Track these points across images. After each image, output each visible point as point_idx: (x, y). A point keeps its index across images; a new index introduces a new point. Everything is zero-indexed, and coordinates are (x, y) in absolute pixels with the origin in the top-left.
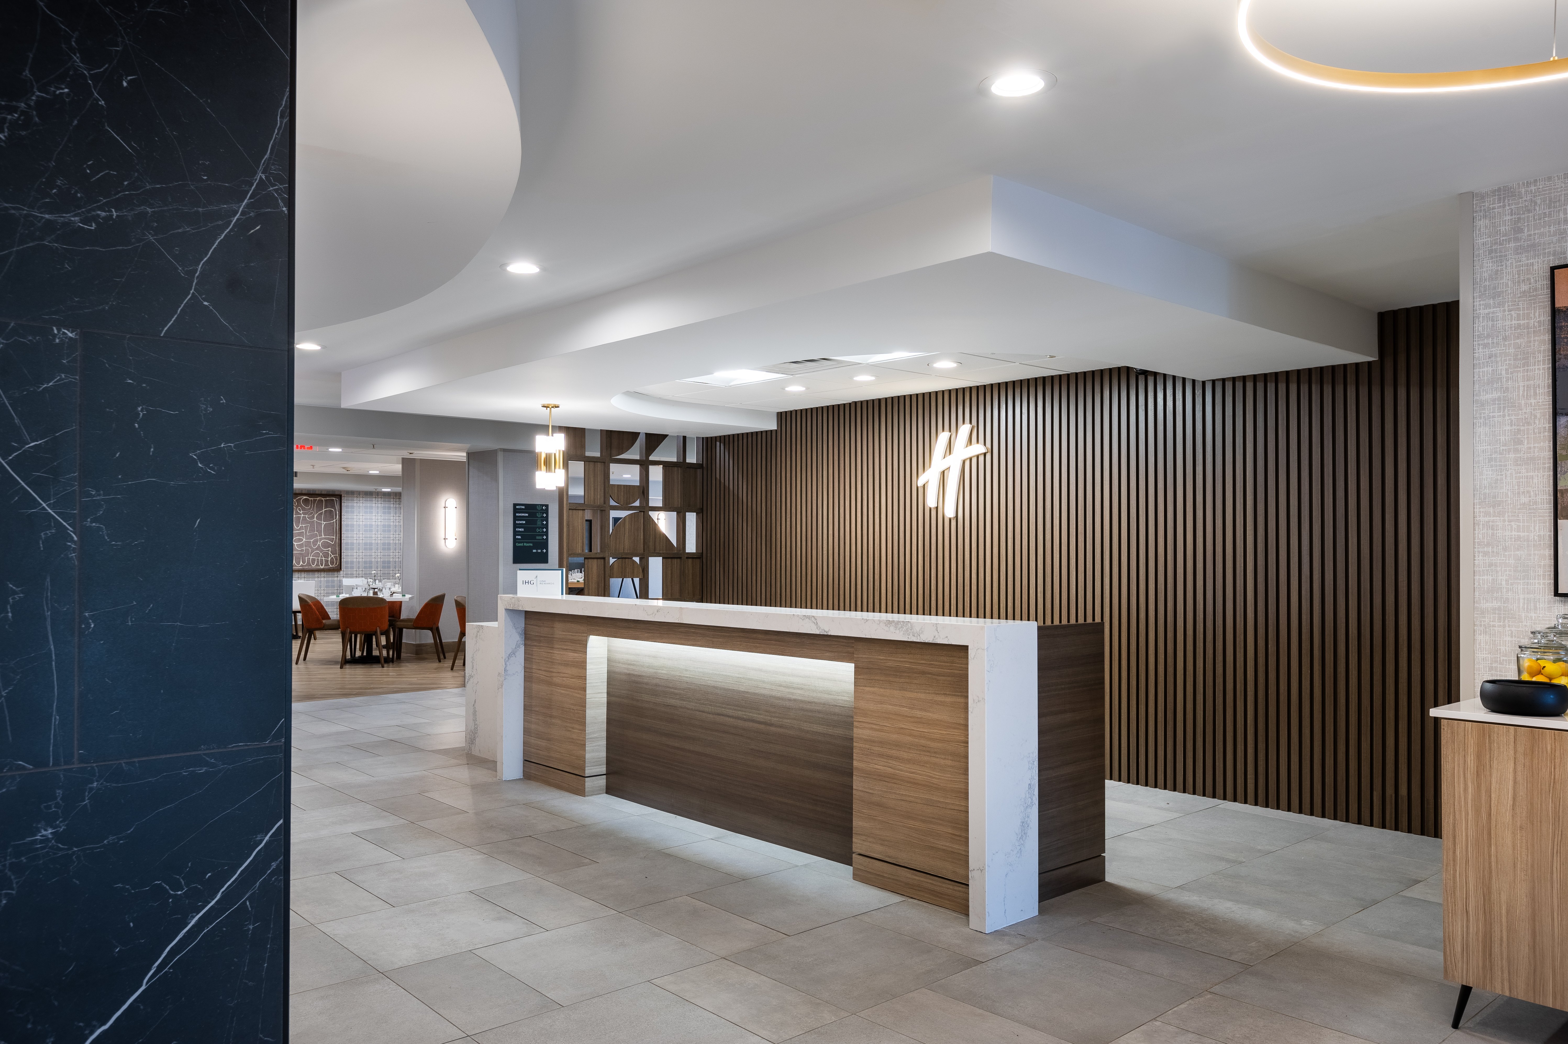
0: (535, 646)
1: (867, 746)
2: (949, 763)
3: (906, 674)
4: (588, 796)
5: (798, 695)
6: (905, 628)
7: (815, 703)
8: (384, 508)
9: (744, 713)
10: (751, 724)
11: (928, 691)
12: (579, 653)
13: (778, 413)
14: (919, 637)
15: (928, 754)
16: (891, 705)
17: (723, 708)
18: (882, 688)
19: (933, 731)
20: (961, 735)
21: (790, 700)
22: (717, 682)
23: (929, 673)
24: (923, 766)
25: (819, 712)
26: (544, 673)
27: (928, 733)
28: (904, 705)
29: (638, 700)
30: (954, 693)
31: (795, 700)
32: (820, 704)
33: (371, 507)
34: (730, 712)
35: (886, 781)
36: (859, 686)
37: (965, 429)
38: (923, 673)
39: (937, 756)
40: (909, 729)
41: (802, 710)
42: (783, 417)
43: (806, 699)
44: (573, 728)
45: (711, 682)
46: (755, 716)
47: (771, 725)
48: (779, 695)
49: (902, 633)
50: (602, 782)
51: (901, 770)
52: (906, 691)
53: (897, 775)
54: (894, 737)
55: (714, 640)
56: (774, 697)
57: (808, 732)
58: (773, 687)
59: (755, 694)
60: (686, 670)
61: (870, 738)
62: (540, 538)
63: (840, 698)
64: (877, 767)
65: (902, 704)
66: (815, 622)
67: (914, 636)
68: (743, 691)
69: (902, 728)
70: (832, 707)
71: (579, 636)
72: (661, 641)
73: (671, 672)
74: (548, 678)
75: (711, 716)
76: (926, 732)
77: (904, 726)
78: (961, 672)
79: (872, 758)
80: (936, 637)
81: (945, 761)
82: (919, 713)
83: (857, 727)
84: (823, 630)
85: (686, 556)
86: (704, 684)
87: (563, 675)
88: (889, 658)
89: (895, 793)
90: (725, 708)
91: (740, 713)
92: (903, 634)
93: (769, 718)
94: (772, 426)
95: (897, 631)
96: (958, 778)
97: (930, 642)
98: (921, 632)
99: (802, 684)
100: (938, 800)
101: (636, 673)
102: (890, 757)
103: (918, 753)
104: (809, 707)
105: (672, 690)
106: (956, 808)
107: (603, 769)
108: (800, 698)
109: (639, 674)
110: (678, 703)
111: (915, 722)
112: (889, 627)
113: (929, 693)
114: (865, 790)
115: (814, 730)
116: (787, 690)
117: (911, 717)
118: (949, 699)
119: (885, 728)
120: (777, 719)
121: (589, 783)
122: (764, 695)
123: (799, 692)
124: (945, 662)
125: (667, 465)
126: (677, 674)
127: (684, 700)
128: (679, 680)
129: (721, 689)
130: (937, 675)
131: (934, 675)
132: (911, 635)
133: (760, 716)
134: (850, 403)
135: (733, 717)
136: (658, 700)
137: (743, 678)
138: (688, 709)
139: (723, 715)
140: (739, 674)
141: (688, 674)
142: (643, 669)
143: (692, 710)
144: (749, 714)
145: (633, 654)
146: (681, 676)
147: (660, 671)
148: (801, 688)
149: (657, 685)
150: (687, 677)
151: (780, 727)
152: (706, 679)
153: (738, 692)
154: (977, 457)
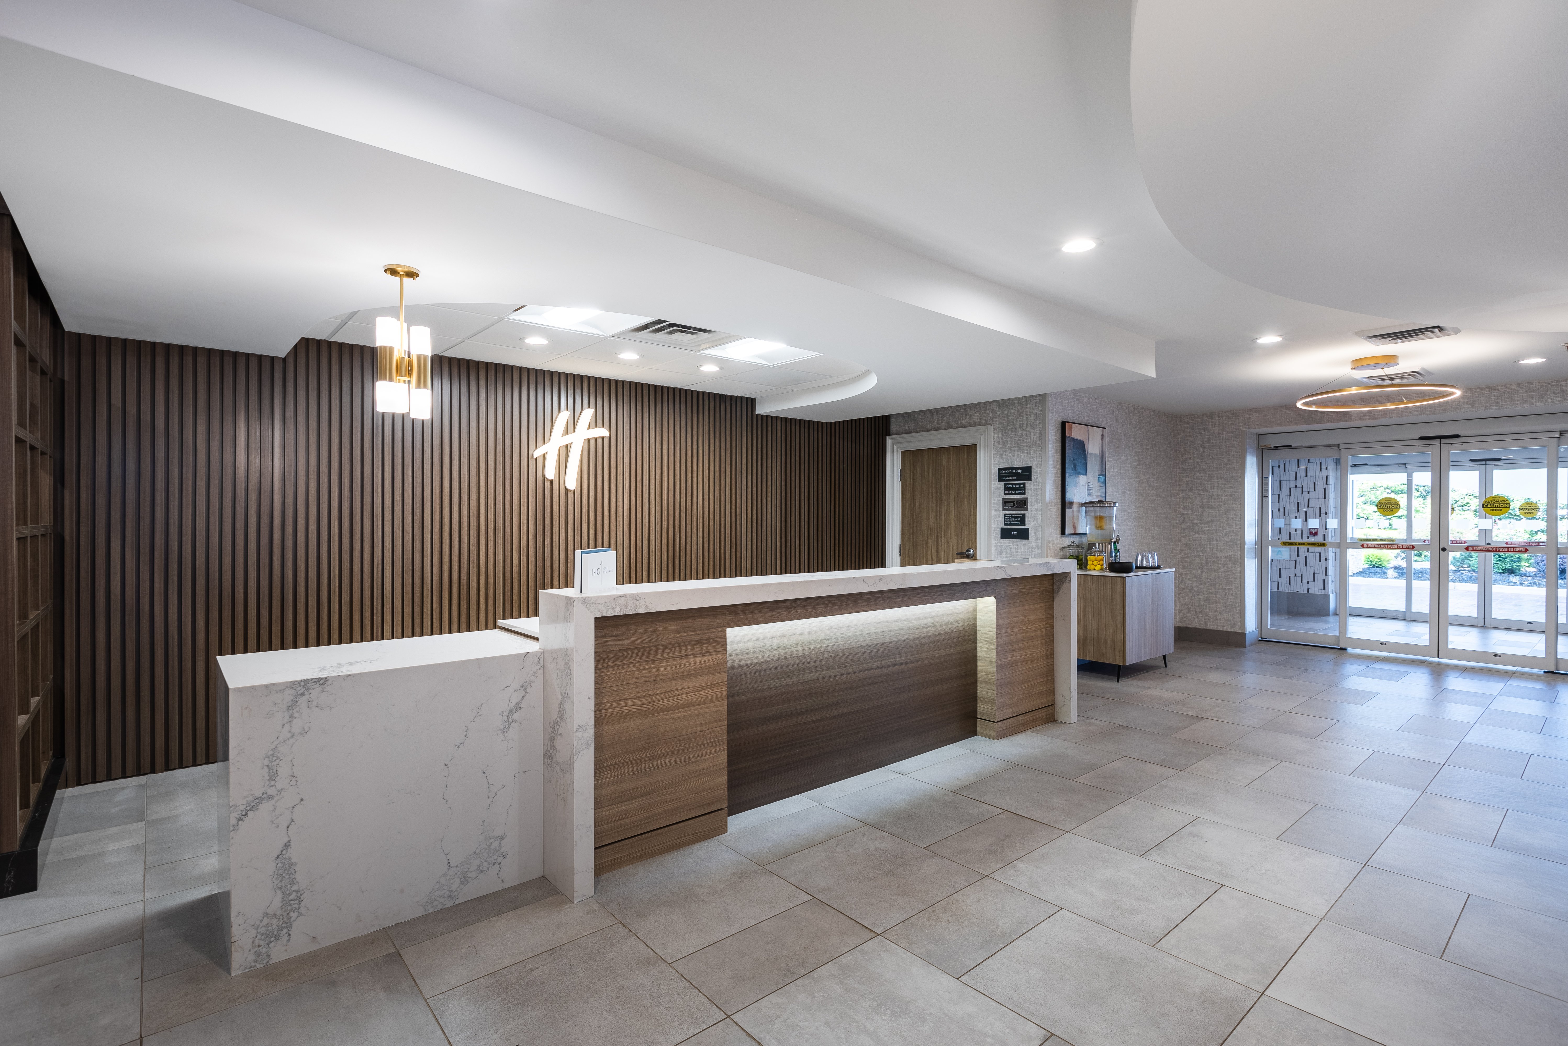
1: (1003, 648)
2: (1040, 642)
3: (1020, 596)
5: (930, 631)
7: (942, 634)
10: (894, 668)
15: (1030, 641)
17: (867, 663)
19: (1032, 626)
20: (1043, 624)
21: (924, 638)
23: (1030, 593)
24: (1028, 649)
25: (944, 640)
28: (1021, 615)
29: (762, 690)
31: (928, 637)
32: (947, 633)
34: (875, 665)
35: (1013, 667)
36: (999, 611)
39: (1034, 640)
40: (1022, 629)
41: (934, 642)
43: (935, 633)
44: (702, 756)
45: (855, 644)
46: (897, 660)
47: (911, 662)
48: (916, 636)
51: (1020, 656)
52: (1022, 606)
53: (1018, 660)
54: (1016, 637)
56: (913, 639)
57: (938, 657)
58: (912, 632)
59: (897, 641)
60: (827, 640)
61: (1003, 642)
63: (957, 625)
64: (1008, 659)
68: (886, 643)
70: (952, 633)
73: (808, 646)
74: (643, 707)
75: (856, 675)
77: (1019, 629)
78: (1043, 589)
79: (1005, 655)
81: (1038, 642)
82: (1026, 618)
86: (848, 647)
87: (679, 692)
88: (1013, 588)
90: (870, 663)
91: (884, 661)
93: (910, 657)
99: (933, 623)
100: (1035, 666)
101: (757, 661)
102: (1015, 650)
103: (1026, 642)
104: (938, 638)
105: (811, 664)
106: (1043, 666)
108: (931, 634)
109: (764, 660)
110: (818, 675)
111: (1028, 624)
113: (1031, 605)
114: (1002, 678)
115: (942, 654)
116: (922, 630)
117: (1023, 622)
118: (1039, 606)
119: (1011, 633)
120: (916, 656)
122: (904, 640)
123: (931, 629)
126: (817, 646)
127: (825, 670)
128: (819, 652)
129: (865, 647)
130: (1034, 593)
133: (901, 658)
135: (877, 668)
136: (792, 680)
137: (886, 631)
138: (831, 677)
139: (868, 670)
140: (882, 629)
141: (829, 643)
142: (769, 654)
143: (835, 676)
144: (892, 660)
145: (753, 641)
146: (821, 647)
147: (794, 649)
148: (932, 626)
149: (789, 665)
150: (829, 646)
151: (918, 661)
152: (850, 642)
153: (882, 644)
154: (596, 439)
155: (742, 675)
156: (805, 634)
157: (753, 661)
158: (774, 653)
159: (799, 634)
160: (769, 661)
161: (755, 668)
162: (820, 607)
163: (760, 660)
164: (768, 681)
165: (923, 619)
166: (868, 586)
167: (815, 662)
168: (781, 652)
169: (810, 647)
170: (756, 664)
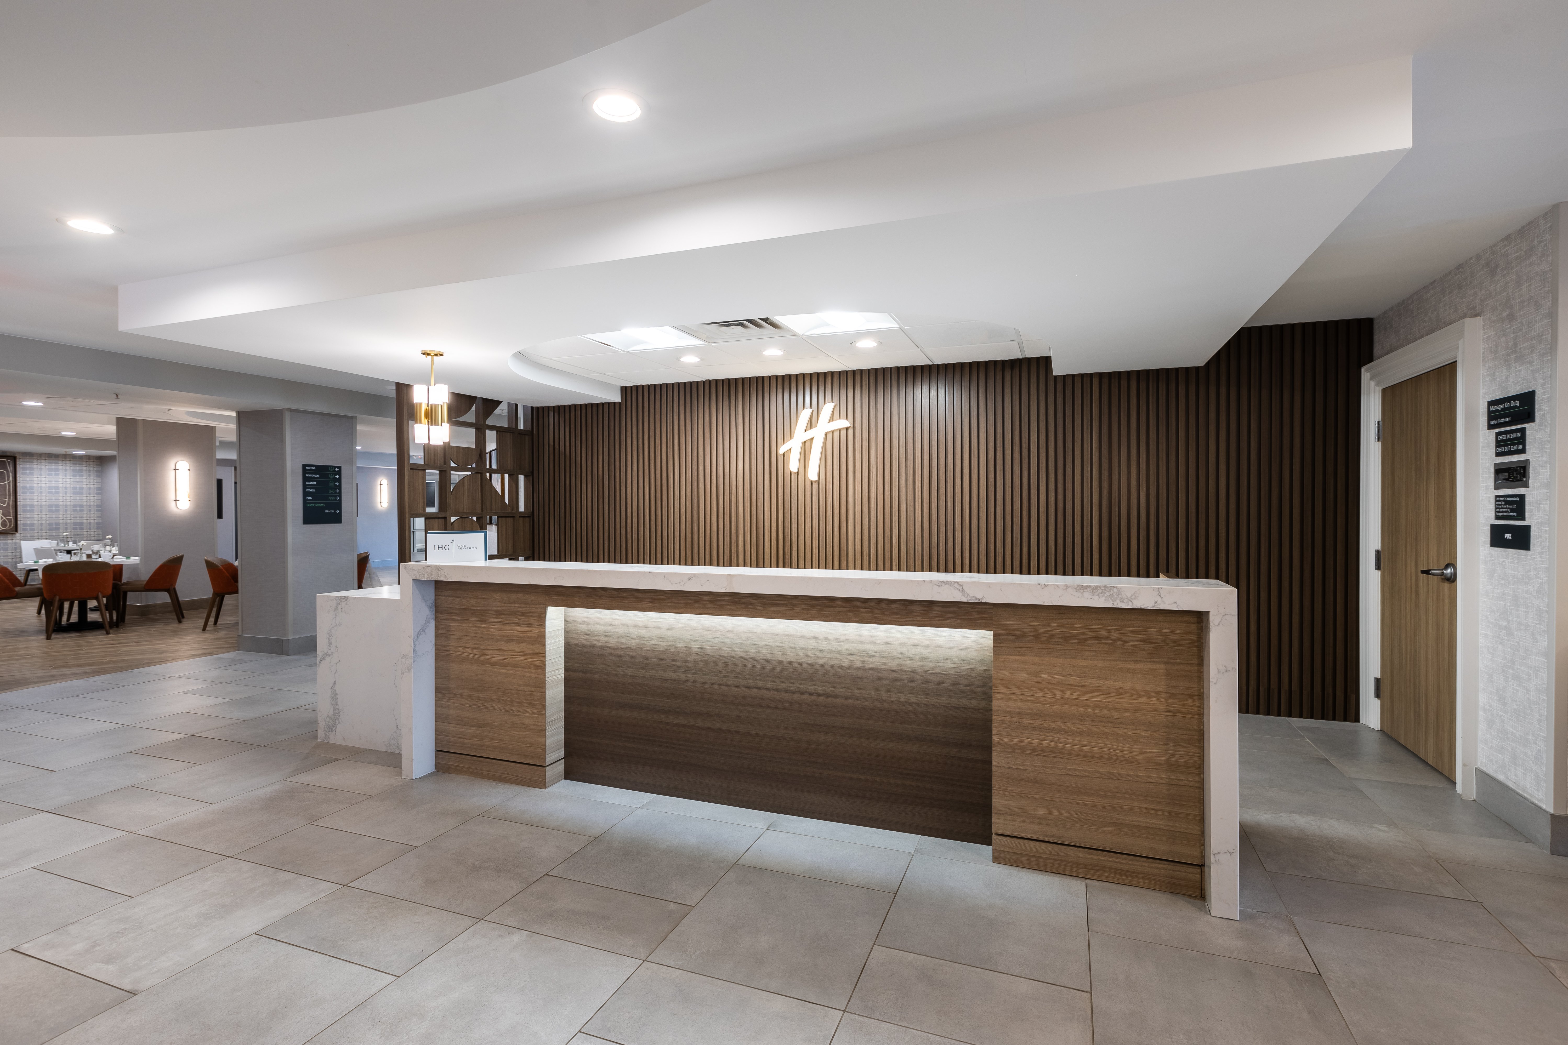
0: (455, 620)
1: (1014, 719)
2: (1143, 733)
3: (1074, 641)
4: (548, 787)
5: (875, 663)
6: (1108, 594)
7: (903, 671)
8: (74, 470)
9: (790, 685)
10: (802, 697)
11: (1108, 658)
12: (532, 627)
13: (622, 388)
14: (1130, 603)
15: (1109, 725)
16: (1051, 674)
17: (757, 680)
18: (1037, 656)
19: (1117, 700)
20: (1160, 704)
21: (863, 669)
22: (746, 652)
23: (1110, 639)
24: (1102, 738)
25: (909, 680)
26: (470, 651)
27: (1109, 702)
28: (1072, 674)
30: (1148, 660)
31: (871, 669)
32: (913, 672)
33: (57, 470)
34: (769, 685)
35: (1045, 756)
36: (1001, 655)
37: (828, 408)
38: (1101, 639)
39: (1123, 726)
40: (1080, 699)
41: (883, 679)
42: (625, 391)
43: (889, 668)
44: (523, 712)
45: (736, 653)
46: (809, 687)
47: (835, 696)
48: (846, 664)
49: (1104, 598)
50: (561, 767)
51: (1068, 743)
52: (1076, 658)
53: (1062, 749)
54: (1057, 708)
55: (763, 608)
56: (839, 667)
57: (892, 702)
58: (837, 656)
59: (809, 664)
60: (695, 641)
61: (1018, 710)
62: (333, 498)
63: (941, 665)
64: (1030, 740)
65: (1068, 673)
66: (960, 588)
67: (1123, 602)
68: (789, 662)
69: (1069, 699)
70: (928, 674)
71: (532, 607)
72: (674, 611)
73: (670, 643)
74: (478, 656)
75: (739, 689)
76: (1106, 702)
77: (1071, 696)
78: (1159, 637)
79: (1022, 731)
80: (1159, 602)
81: (1135, 732)
82: (1094, 682)
83: (998, 699)
84: (974, 597)
85: (519, 515)
86: (726, 655)
87: (505, 652)
88: (1048, 624)
89: (1058, 768)
90: (760, 680)
91: (785, 684)
92: (1105, 600)
93: (832, 689)
94: (616, 398)
95: (1096, 597)
96: (1156, 749)
97: (1149, 608)
98: (1133, 597)
99: (883, 652)
100: (1125, 773)
101: (611, 645)
102: (1052, 730)
103: (1094, 724)
104: (893, 675)
105: (674, 663)
106: (1153, 781)
107: (561, 753)
108: (879, 667)
110: (684, 676)
111: (1090, 692)
112: (1082, 593)
113: (1111, 660)
114: (1011, 766)
116: (859, 659)
117: (1082, 686)
118: (1141, 666)
119: (1042, 699)
120: (844, 690)
121: (550, 772)
122: (823, 665)
123: (877, 660)
124: (1133, 627)
125: (499, 430)
126: (682, 644)
127: (693, 674)
128: (685, 652)
129: (755, 659)
130: (1122, 641)
131: (1118, 641)
132: (1118, 601)
133: (816, 687)
134: (704, 382)
135: (773, 690)
136: (650, 674)
137: (789, 647)
138: (700, 683)
139: (757, 688)
140: (781, 643)
141: (698, 645)
142: (624, 641)
143: (707, 683)
144: (799, 686)
145: (607, 625)
146: (688, 647)
147: (653, 643)
148: (882, 657)
149: (647, 658)
150: (698, 648)
151: (850, 698)
152: (729, 649)
153: (783, 662)
154: (840, 430)
155: (595, 655)
156: (668, 629)
157: (607, 645)
158: (629, 641)
159: (659, 628)
160: (625, 648)
161: (608, 651)
162: (646, 601)
163: (614, 645)
164: (624, 667)
165: (862, 643)
166: (672, 584)
167: (679, 661)
168: (637, 642)
169: (673, 644)
170: (610, 648)
